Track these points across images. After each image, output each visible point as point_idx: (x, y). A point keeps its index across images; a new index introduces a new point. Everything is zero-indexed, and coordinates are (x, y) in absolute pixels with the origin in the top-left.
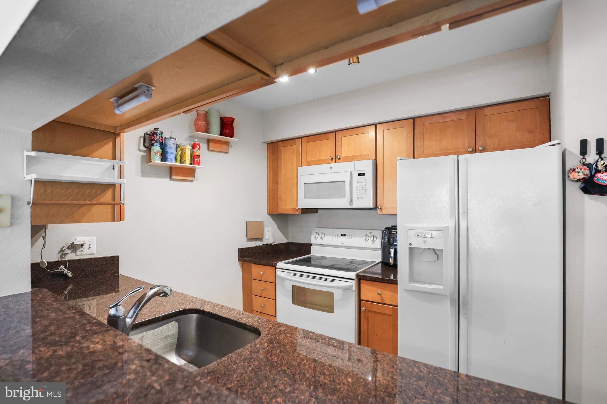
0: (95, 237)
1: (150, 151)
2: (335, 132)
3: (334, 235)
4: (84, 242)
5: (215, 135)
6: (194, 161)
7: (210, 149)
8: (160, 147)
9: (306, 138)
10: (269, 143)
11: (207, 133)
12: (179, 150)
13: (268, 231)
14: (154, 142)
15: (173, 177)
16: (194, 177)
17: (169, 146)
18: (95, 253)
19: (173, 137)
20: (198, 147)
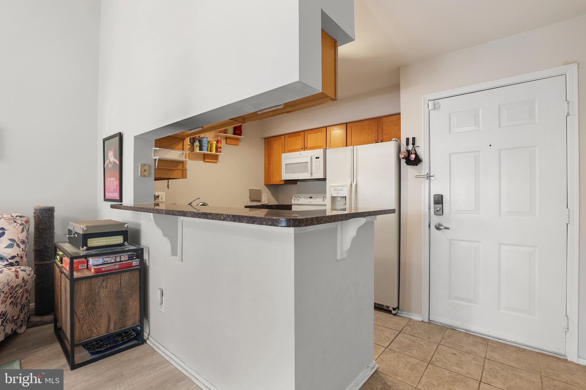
0: (164, 193)
1: (193, 145)
2: (304, 131)
3: (306, 197)
4: (160, 194)
5: (230, 134)
6: (218, 150)
7: (227, 143)
8: (199, 142)
9: (287, 135)
10: (265, 138)
11: (225, 134)
12: (209, 144)
13: (265, 196)
14: (195, 140)
15: (206, 160)
16: (218, 160)
17: (203, 142)
18: (164, 201)
19: (206, 137)
20: (220, 142)
